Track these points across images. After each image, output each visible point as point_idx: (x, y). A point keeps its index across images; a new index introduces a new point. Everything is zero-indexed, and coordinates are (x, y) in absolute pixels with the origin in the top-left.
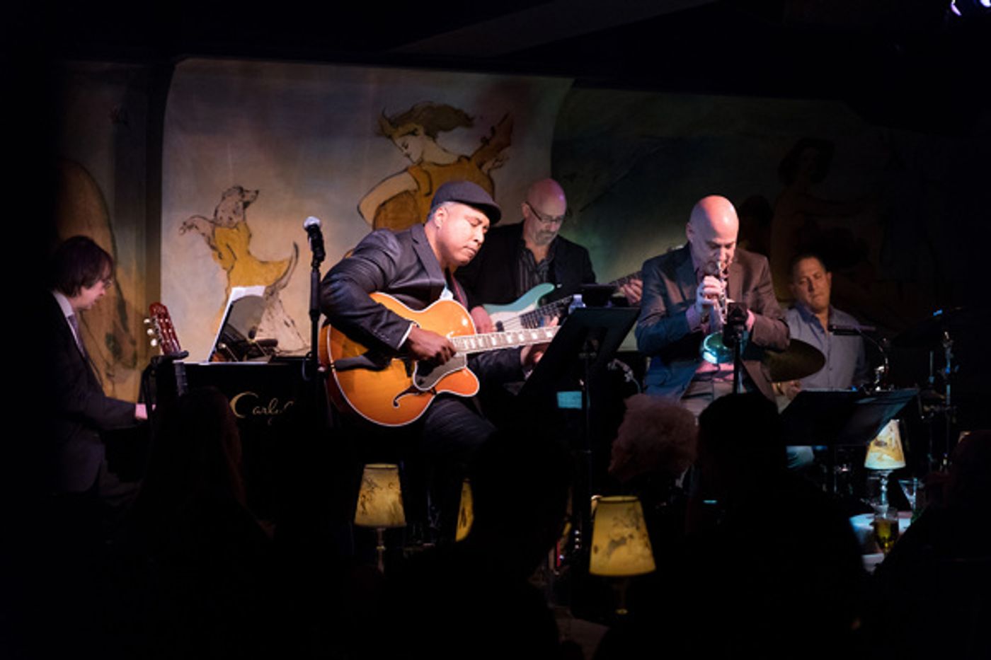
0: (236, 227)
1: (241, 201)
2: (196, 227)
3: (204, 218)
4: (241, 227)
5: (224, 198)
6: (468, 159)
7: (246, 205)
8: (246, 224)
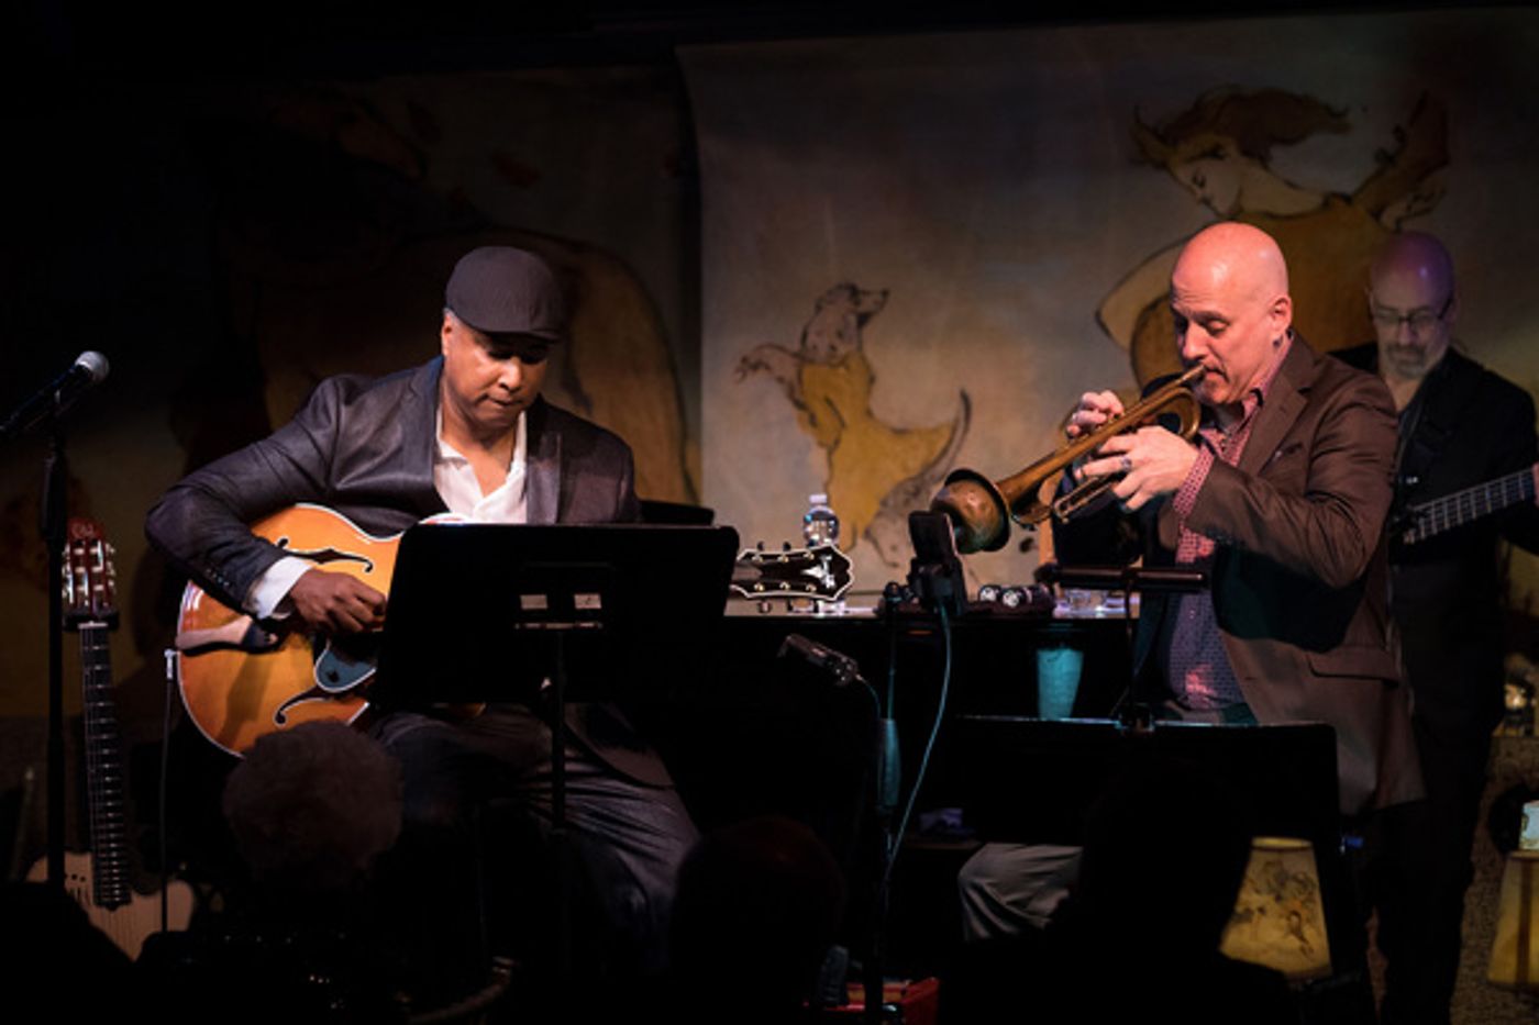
0: (843, 362)
1: (852, 312)
2: (768, 368)
3: (781, 349)
4: (854, 363)
5: (819, 308)
6: (1347, 199)
7: (863, 319)
8: (863, 359)
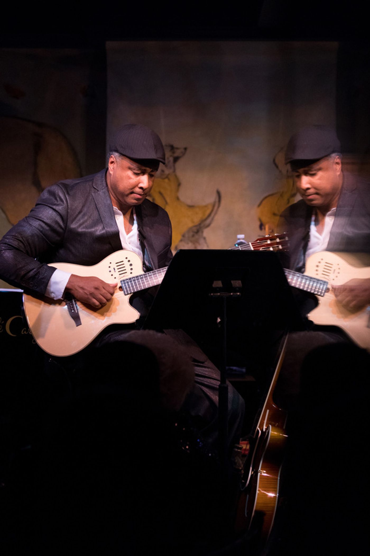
1: (171, 156)
4: (172, 178)
